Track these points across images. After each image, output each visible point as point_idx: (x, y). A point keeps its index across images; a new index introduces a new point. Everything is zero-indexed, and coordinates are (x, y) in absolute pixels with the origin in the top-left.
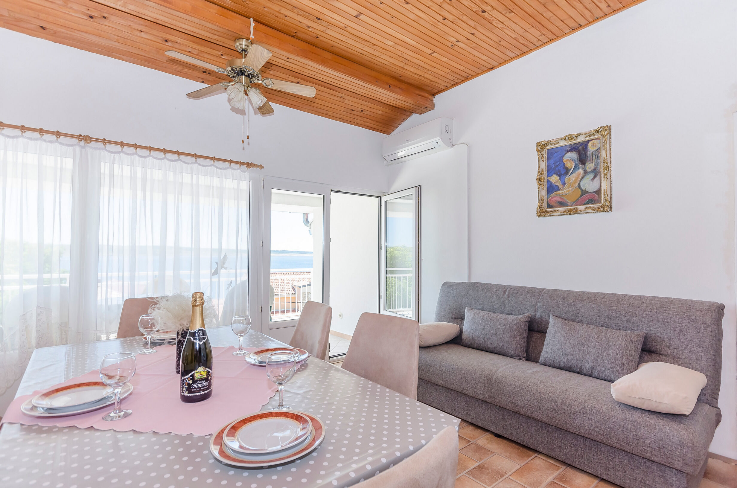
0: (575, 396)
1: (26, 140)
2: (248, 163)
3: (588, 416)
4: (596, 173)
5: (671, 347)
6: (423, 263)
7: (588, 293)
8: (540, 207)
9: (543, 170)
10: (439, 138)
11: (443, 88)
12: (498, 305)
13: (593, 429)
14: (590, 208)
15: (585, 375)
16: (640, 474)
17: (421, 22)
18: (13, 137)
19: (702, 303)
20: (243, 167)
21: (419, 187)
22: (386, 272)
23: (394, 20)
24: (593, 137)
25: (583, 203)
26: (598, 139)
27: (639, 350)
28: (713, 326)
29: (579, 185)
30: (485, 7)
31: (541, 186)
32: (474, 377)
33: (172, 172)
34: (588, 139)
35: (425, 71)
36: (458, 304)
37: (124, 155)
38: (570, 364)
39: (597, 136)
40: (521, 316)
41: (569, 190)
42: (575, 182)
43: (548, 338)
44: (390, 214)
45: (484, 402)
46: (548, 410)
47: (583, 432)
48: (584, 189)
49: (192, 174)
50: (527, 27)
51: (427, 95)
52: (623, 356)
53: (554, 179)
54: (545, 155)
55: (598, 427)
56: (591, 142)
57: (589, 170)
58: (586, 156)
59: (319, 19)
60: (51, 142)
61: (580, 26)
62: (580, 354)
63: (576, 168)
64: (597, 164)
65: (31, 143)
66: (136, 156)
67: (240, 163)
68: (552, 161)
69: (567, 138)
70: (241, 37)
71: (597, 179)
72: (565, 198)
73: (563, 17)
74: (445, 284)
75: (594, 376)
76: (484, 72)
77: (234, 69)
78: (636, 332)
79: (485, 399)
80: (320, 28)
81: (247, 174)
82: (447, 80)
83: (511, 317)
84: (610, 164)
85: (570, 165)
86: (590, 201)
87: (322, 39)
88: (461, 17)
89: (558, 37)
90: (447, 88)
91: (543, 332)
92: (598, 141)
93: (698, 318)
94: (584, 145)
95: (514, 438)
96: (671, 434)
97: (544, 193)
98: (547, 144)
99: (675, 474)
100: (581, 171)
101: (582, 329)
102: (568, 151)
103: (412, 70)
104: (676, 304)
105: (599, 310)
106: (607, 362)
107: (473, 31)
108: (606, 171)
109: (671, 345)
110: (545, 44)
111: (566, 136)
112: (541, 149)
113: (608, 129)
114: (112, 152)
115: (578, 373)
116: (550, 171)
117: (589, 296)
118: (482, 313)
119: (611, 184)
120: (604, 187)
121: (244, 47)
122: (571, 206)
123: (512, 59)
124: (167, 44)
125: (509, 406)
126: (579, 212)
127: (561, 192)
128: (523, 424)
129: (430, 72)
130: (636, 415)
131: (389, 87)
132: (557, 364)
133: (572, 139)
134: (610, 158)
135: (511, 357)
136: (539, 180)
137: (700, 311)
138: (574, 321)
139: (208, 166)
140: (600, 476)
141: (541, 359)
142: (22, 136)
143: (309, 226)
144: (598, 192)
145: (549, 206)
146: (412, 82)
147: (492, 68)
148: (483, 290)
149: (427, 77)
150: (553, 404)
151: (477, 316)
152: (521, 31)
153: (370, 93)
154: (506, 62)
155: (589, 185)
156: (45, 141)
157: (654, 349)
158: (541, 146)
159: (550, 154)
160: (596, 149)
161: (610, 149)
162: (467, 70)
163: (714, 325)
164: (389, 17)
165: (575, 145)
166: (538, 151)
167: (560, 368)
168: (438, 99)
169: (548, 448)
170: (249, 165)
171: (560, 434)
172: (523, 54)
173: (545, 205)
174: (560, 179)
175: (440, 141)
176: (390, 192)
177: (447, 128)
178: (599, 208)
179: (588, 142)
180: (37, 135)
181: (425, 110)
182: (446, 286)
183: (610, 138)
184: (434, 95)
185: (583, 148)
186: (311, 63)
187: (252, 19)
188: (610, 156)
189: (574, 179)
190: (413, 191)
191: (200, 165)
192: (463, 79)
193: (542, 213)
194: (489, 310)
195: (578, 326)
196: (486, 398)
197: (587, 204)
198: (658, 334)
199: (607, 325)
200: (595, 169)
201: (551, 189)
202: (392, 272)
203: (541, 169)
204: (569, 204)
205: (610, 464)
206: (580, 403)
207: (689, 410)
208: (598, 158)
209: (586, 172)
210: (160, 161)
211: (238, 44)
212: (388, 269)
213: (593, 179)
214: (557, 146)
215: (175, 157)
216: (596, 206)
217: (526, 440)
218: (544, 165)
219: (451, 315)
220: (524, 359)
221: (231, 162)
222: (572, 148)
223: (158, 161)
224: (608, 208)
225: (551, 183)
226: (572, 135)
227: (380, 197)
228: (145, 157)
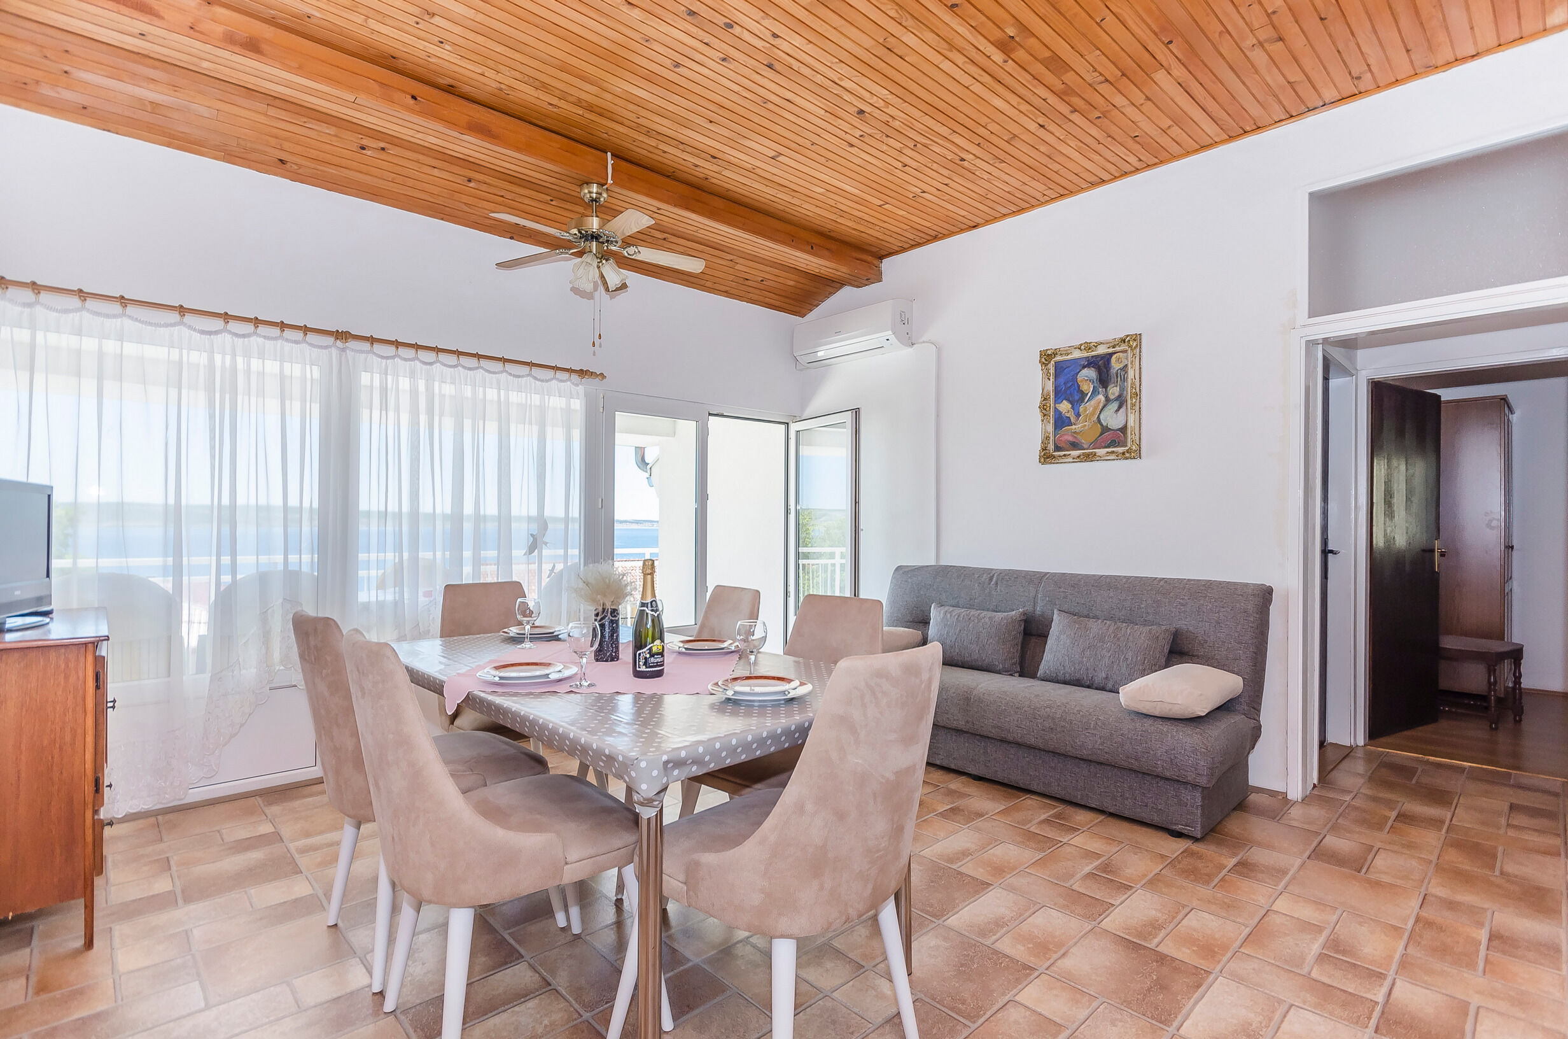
0: (1077, 708)
1: (260, 340)
2: (582, 370)
3: (1093, 732)
4: (1121, 401)
5: (1205, 646)
6: (862, 534)
7: (1107, 576)
8: (1044, 449)
9: (1048, 394)
10: (890, 332)
11: (897, 249)
12: (980, 598)
13: (1096, 746)
14: (1113, 452)
15: (1097, 689)
16: (1152, 797)
17: (869, 167)
18: (244, 336)
19: (1247, 585)
20: (575, 377)
21: (857, 412)
22: (798, 556)
23: (830, 164)
24: (1117, 349)
25: (1103, 445)
26: (1125, 351)
27: (1166, 651)
28: (1255, 615)
29: (1099, 417)
30: (964, 155)
31: (1046, 417)
32: (945, 697)
33: (469, 387)
34: (1111, 350)
35: (870, 225)
36: (919, 599)
37: (399, 360)
38: (1078, 676)
39: (1123, 347)
40: (1014, 613)
41: (1085, 425)
42: (1093, 413)
43: (1051, 642)
44: (804, 451)
45: (959, 731)
46: (1043, 730)
47: (1085, 753)
48: (1105, 424)
49: (499, 389)
50: (1026, 179)
51: (869, 258)
52: (1145, 658)
53: (1065, 407)
54: (1052, 371)
55: (1103, 743)
56: (1115, 356)
57: (1112, 397)
58: (1108, 375)
59: (715, 158)
60: (296, 342)
61: (1103, 182)
62: (1092, 660)
63: (1095, 392)
64: (1122, 389)
65: (269, 344)
66: (417, 362)
67: (570, 371)
68: (1061, 380)
69: (1082, 347)
70: (591, 181)
71: (1122, 410)
72: (1079, 437)
73: (1077, 170)
74: (899, 568)
75: (1108, 689)
76: (962, 231)
77: (583, 232)
78: (1163, 628)
79: (960, 727)
80: (715, 168)
81: (581, 389)
82: (903, 239)
83: (999, 615)
84: (1140, 390)
85: (1088, 388)
86: (1113, 443)
87: (714, 181)
88: (930, 165)
89: (1072, 193)
90: (903, 250)
91: (1044, 636)
92: (1125, 354)
93: (1238, 605)
94: (1106, 359)
95: (999, 778)
96: (1184, 741)
97: (1050, 428)
98: (1055, 354)
99: (1190, 791)
100: (1101, 397)
101: (1095, 627)
102: (1084, 367)
103: (850, 224)
104: (1215, 588)
105: (1120, 600)
106: (1125, 668)
107: (947, 181)
108: (1134, 401)
109: (1206, 642)
110: (1053, 200)
111: (1081, 345)
112: (1046, 360)
113: (1137, 338)
114: (383, 357)
115: (1089, 687)
116: (1059, 394)
117: (1108, 580)
118: (958, 611)
119: (1140, 419)
120: (1131, 423)
121: (594, 196)
122: (1087, 449)
123: (1005, 216)
124: (472, 184)
125: (994, 733)
126: (1098, 458)
127: (1074, 427)
128: (1012, 756)
129: (877, 228)
130: (1148, 722)
131: (811, 248)
132: (1061, 677)
133: (1089, 349)
134: (1140, 381)
135: (999, 672)
136: (1043, 408)
137: (1242, 595)
138: (1087, 616)
139: (523, 376)
140: (1106, 809)
141: (1040, 673)
142: (255, 333)
143: (649, 471)
144: (1124, 429)
145: (1058, 448)
146: (847, 239)
147: (974, 227)
148: (958, 577)
149: (872, 233)
150: (1050, 721)
151: (949, 615)
152: (1018, 184)
153: (779, 257)
154: (995, 219)
155: (1113, 419)
156: (287, 340)
157: (1186, 649)
158: (1046, 357)
159: (1060, 368)
160: (1121, 366)
161: (1140, 368)
162: (935, 228)
163: (1257, 613)
164: (823, 160)
165: (1094, 359)
166: (1043, 364)
167: (1065, 683)
168: (886, 264)
169: (1043, 783)
170: (582, 373)
171: (1059, 762)
172: (1021, 210)
173: (1051, 447)
174: (1073, 408)
175: (892, 337)
176: (806, 415)
177: (903, 316)
178: (1123, 453)
179: (1111, 355)
180: (276, 331)
181: (866, 282)
182: (901, 572)
183: (1140, 352)
184: (881, 258)
185: (1105, 364)
186: (694, 216)
187: (609, 154)
188: (1140, 378)
189: (1091, 409)
190: (848, 418)
191: (510, 374)
192: (929, 238)
193: (1046, 457)
194: (968, 606)
195: (1091, 623)
196: (961, 724)
197: (1108, 447)
198: (1191, 628)
199: (1129, 621)
200: (1120, 396)
201: (1061, 422)
202: (807, 556)
203: (1045, 390)
204: (1085, 446)
205: (1118, 792)
206: (1082, 716)
207: (1204, 710)
208: (1124, 380)
209: (1108, 400)
210: (452, 369)
211: (586, 191)
212: (801, 550)
213: (1117, 411)
214: (1069, 357)
215: (473, 362)
216: (1120, 450)
217: (1016, 777)
218: (1050, 386)
219: (909, 618)
220: (1017, 675)
221: (556, 368)
222: (1091, 363)
223: (450, 369)
224: (1135, 454)
225: (1060, 413)
226: (1090, 343)
227: (788, 424)
228: (431, 364)
